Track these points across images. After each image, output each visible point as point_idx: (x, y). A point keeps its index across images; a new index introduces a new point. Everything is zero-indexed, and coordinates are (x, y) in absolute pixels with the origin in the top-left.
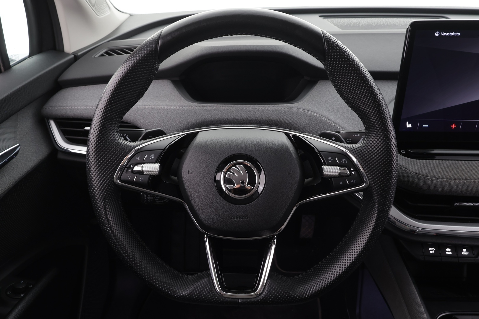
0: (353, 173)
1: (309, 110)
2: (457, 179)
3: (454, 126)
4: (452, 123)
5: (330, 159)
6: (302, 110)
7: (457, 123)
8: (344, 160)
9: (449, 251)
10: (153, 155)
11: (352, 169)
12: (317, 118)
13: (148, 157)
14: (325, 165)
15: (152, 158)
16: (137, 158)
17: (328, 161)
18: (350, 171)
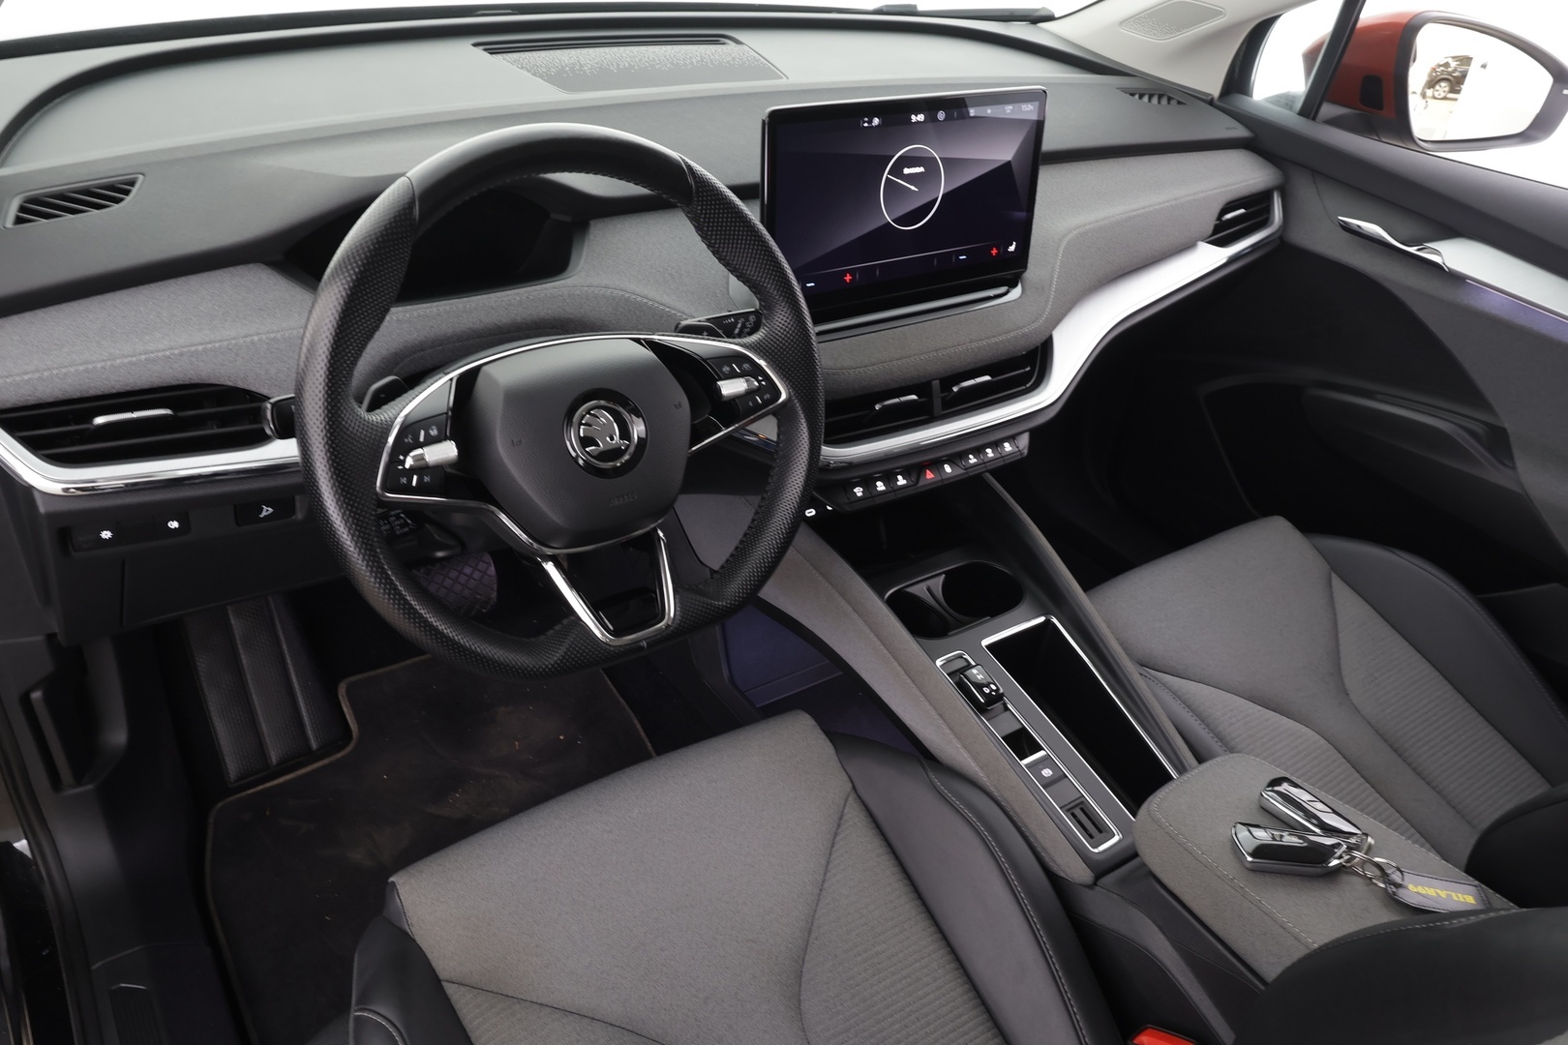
0: (764, 383)
1: (607, 287)
2: (874, 364)
3: (848, 278)
4: (844, 273)
5: (726, 369)
6: (593, 289)
7: (852, 272)
8: (746, 366)
9: (880, 486)
10: (434, 427)
11: (760, 378)
12: (627, 300)
13: (427, 435)
14: (721, 379)
15: (434, 432)
16: (406, 440)
17: (723, 373)
18: (759, 381)
